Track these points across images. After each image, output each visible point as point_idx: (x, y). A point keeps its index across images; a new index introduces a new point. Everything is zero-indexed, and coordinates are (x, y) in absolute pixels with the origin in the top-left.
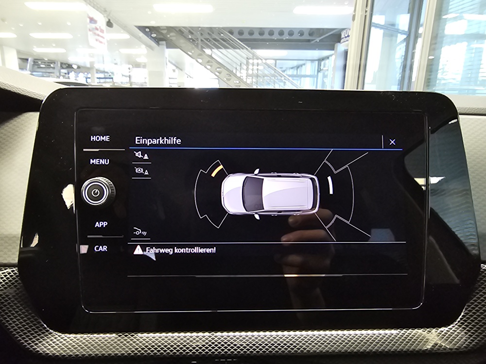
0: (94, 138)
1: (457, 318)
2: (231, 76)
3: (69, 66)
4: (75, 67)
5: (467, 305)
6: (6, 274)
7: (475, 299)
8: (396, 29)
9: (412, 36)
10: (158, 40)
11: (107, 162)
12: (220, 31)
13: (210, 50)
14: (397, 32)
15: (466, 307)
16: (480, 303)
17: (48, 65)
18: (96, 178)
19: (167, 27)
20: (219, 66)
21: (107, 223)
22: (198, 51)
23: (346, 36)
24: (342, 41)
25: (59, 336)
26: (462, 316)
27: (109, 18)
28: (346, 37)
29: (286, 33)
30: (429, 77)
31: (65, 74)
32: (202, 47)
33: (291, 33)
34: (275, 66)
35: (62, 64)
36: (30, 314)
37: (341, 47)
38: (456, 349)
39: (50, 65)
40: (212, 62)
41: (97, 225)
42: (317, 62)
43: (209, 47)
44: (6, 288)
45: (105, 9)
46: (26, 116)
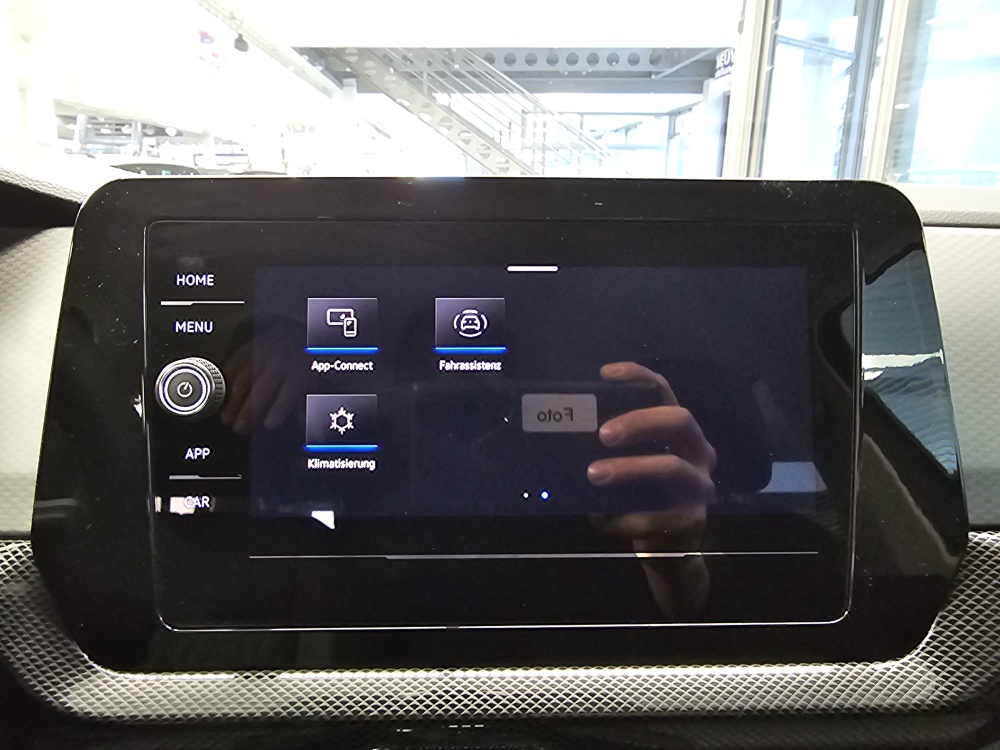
0: (183, 280)
1: (920, 642)
2: (489, 148)
3: (160, 132)
4: (171, 132)
5: (940, 614)
6: (9, 553)
7: (956, 602)
8: (829, 49)
9: (862, 64)
10: (339, 77)
11: (208, 328)
12: (468, 56)
13: (446, 95)
14: (831, 54)
15: (937, 619)
16: (965, 612)
17: (117, 130)
18: (187, 360)
19: (358, 49)
20: (466, 129)
21: (209, 451)
22: (421, 99)
23: (726, 63)
24: (718, 74)
26: (930, 638)
27: (240, 31)
28: (725, 66)
29: (603, 60)
30: (896, 148)
31: (152, 147)
32: (431, 90)
33: (613, 58)
34: (582, 128)
35: (144, 126)
36: (54, 633)
37: (715, 87)
38: (915, 705)
39: (120, 130)
40: (451, 121)
41: (189, 454)
42: (666, 119)
43: (445, 90)
44: (6, 582)
45: (232, 13)
46: (51, 234)
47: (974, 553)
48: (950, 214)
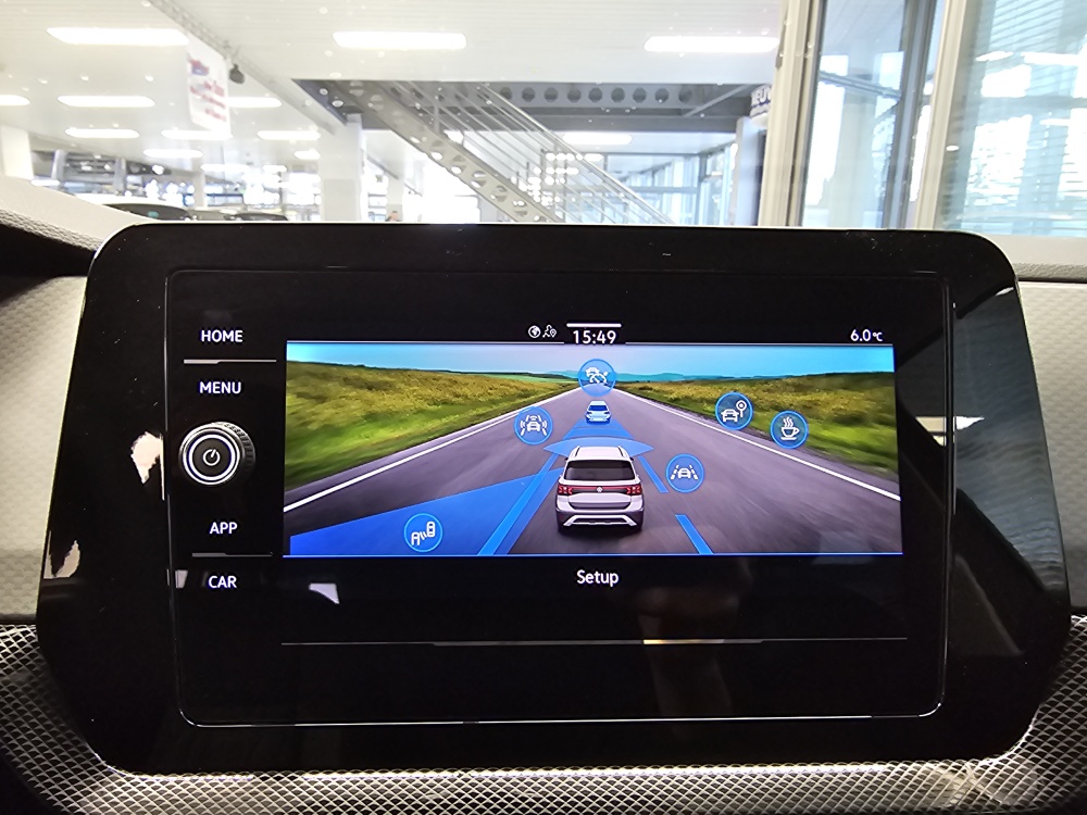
0: (208, 336)
1: (1020, 738)
2: (505, 190)
3: (145, 170)
4: (158, 170)
5: (1040, 707)
6: (11, 639)
7: (1058, 693)
8: (872, 86)
9: (908, 102)
10: (342, 113)
11: (236, 389)
12: (481, 91)
13: (459, 132)
14: (875, 91)
15: (1038, 711)
16: (1069, 703)
17: (98, 167)
18: (213, 425)
19: (364, 81)
20: (480, 169)
21: (236, 525)
22: (429, 136)
23: (763, 100)
24: (753, 112)
25: (128, 779)
26: (1031, 733)
27: (236, 62)
28: (761, 104)
29: (628, 96)
30: (948, 193)
31: (137, 185)
32: (443, 127)
33: (640, 94)
34: (605, 168)
35: (129, 163)
36: (62, 729)
37: (750, 126)
38: (1017, 807)
39: (103, 167)
40: (464, 160)
41: (214, 528)
42: (697, 159)
43: (458, 127)
44: (8, 672)
45: (226, 42)
46: (57, 284)
47: (1077, 639)
48: (1040, 267)
